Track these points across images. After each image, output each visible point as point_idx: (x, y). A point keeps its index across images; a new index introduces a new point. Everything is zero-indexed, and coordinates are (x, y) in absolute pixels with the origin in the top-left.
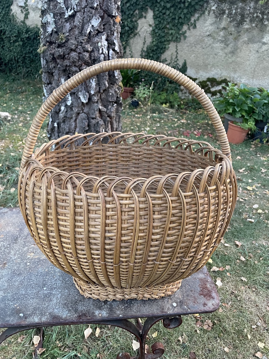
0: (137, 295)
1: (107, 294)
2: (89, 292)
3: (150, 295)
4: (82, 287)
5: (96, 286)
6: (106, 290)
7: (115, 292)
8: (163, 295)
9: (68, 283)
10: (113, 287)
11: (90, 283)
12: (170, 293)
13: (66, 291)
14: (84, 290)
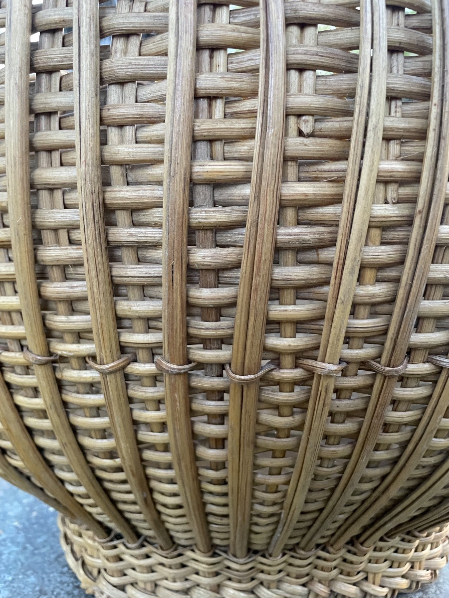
0: (304, 585)
1: (187, 585)
2: (116, 580)
3: (354, 584)
4: (88, 559)
5: (144, 550)
6: (183, 566)
7: (217, 574)
8: (403, 584)
9: (43, 550)
10: (213, 550)
11: (119, 537)
12: (424, 575)
13: (32, 579)
14: (95, 572)
